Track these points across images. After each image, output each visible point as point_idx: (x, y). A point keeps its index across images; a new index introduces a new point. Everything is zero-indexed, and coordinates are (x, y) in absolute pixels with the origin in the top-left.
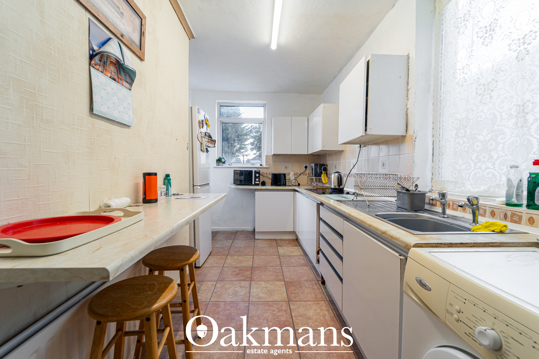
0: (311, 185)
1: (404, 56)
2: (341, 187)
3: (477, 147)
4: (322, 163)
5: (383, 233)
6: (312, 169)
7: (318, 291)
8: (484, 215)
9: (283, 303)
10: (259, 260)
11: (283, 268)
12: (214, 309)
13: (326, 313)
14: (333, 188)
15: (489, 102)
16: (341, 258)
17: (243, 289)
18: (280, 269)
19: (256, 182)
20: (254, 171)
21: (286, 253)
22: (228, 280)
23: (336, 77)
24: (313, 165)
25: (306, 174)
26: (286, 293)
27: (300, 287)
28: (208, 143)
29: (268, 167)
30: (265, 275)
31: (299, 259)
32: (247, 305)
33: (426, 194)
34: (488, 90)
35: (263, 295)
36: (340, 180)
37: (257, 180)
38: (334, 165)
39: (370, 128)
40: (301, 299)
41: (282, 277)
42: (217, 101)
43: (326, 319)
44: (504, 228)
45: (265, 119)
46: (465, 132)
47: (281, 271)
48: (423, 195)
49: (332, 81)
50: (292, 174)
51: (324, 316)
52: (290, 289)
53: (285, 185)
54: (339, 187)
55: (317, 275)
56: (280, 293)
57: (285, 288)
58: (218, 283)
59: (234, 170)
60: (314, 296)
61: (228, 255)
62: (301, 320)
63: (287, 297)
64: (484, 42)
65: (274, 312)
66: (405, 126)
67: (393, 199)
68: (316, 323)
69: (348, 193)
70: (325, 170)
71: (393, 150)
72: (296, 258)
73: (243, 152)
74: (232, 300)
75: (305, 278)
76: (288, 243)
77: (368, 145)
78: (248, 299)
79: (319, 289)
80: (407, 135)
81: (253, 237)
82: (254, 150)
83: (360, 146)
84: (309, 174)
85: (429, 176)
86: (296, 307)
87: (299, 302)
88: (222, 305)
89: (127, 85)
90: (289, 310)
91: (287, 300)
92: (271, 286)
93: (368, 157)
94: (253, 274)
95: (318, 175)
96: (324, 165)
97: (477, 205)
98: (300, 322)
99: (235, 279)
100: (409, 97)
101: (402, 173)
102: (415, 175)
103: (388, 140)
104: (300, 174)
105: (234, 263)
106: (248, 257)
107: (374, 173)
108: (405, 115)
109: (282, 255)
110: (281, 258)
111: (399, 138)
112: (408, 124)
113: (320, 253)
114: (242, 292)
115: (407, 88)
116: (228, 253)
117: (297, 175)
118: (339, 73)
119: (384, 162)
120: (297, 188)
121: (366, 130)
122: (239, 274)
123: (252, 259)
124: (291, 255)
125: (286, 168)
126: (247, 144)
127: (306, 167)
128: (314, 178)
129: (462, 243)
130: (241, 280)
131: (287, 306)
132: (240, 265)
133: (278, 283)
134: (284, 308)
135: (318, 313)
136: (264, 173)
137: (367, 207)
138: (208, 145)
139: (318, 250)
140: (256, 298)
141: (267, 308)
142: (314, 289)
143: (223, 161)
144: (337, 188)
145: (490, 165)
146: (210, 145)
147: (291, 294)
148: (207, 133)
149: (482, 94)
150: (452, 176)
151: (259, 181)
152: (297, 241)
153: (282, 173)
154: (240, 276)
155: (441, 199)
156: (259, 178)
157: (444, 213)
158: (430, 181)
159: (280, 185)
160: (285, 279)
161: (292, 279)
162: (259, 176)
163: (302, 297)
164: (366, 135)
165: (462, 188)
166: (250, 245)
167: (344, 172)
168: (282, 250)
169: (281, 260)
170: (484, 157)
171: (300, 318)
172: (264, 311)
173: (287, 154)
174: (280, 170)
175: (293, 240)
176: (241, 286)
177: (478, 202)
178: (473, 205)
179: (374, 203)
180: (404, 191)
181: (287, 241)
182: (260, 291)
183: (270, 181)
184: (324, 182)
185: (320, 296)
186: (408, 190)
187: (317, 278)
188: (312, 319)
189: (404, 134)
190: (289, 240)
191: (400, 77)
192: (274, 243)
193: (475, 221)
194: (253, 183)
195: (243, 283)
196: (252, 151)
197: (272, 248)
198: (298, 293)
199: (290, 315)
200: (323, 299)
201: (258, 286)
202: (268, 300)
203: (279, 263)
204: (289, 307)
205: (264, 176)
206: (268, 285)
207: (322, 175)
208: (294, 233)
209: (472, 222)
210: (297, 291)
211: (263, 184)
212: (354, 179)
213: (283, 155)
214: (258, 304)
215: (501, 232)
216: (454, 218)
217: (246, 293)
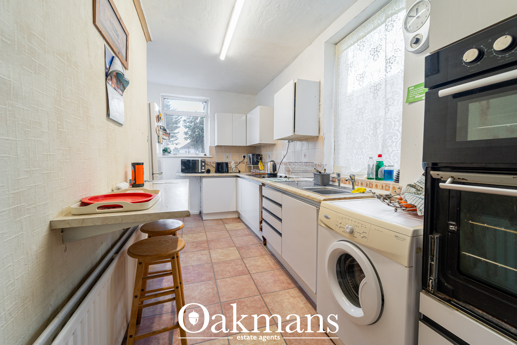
0: (250, 172)
1: (317, 82)
2: (275, 172)
3: (356, 145)
4: (257, 153)
5: (308, 197)
6: (250, 159)
7: (262, 250)
8: (358, 185)
9: (238, 260)
10: (211, 235)
11: (233, 238)
12: (185, 271)
13: (270, 261)
14: (270, 174)
15: (362, 120)
16: (280, 220)
17: (204, 255)
18: (230, 239)
19: (202, 170)
20: (200, 160)
21: (233, 228)
22: (189, 251)
23: (268, 84)
24: (251, 155)
25: (244, 163)
26: (239, 254)
27: (249, 249)
28: (163, 136)
29: (212, 156)
30: (220, 245)
31: (244, 231)
32: (211, 265)
33: (331, 175)
34: (361, 112)
35: (222, 258)
36: (274, 168)
37: (203, 168)
38: (268, 155)
39: (297, 130)
40: (251, 256)
41: (233, 245)
42: (162, 94)
43: (270, 265)
44: (365, 190)
45: (208, 114)
46: (351, 136)
47: (232, 241)
48: (328, 175)
49: (266, 86)
50: (233, 162)
51: (269, 263)
52: (241, 251)
53: (228, 172)
54: (274, 172)
55: (259, 240)
56: (234, 254)
57: (237, 251)
58: (182, 254)
59: (182, 160)
60: (260, 253)
61: (182, 234)
62: (253, 268)
63: (240, 256)
64: (359, 83)
65: (233, 267)
66: (318, 130)
67: (312, 180)
68: (263, 268)
69: (281, 177)
70: (261, 159)
71: (311, 145)
72: (241, 231)
73: (173, 140)
74: (198, 264)
75: (251, 243)
76: (232, 220)
77: (294, 140)
78: (210, 261)
79: (262, 249)
80: (320, 136)
81: (200, 219)
82: (188, 139)
83: (289, 141)
84: (246, 162)
85: (332, 163)
86: (248, 261)
87: (250, 258)
88: (191, 268)
89: (121, 92)
90: (243, 264)
91: (241, 258)
92: (226, 251)
93: (294, 150)
94: (209, 245)
95: (256, 163)
96: (259, 155)
97: (354, 179)
98: (253, 269)
99: (195, 250)
100: (321, 110)
101: (317, 162)
102: (324, 163)
103: (308, 138)
104: (240, 163)
105: (190, 240)
106: (201, 234)
107: (299, 162)
108: (318, 123)
109: (229, 230)
110: (229, 232)
111: (314, 137)
112: (320, 129)
113: (263, 222)
114: (205, 258)
115: (319, 104)
116: (182, 232)
117: (236, 163)
118: (272, 81)
119: (306, 154)
120: (238, 175)
121: (294, 132)
122: (197, 246)
123: (205, 235)
124: (237, 229)
125: (227, 157)
126: (177, 132)
127: (244, 157)
128: (252, 166)
129: (345, 198)
130: (200, 250)
131: (241, 262)
132: (196, 240)
133: (231, 248)
134: (239, 263)
135: (264, 262)
136: (208, 162)
137: (297, 184)
138: (163, 137)
139: (260, 220)
140: (217, 260)
141: (227, 265)
142: (258, 249)
143: (169, 152)
144: (272, 174)
145: (362, 156)
146: (165, 137)
147: (243, 254)
148: (161, 127)
149: (358, 114)
150: (344, 163)
151: (205, 169)
152: (239, 219)
153: (224, 162)
154: (199, 248)
155: (338, 177)
156: (205, 167)
157: (339, 185)
158: (333, 166)
159: (223, 172)
160: (236, 246)
161: (241, 245)
162: (205, 165)
163: (251, 255)
164: (294, 134)
165: (349, 171)
166: (199, 225)
167: (277, 161)
168: (229, 226)
169: (230, 234)
170: (359, 152)
171: (252, 267)
172: (225, 267)
173: (228, 146)
174: (223, 159)
175: (236, 218)
176: (202, 254)
177: (355, 178)
178: (352, 179)
179: (300, 182)
180: (318, 173)
181: (231, 220)
182: (219, 255)
183: (214, 169)
184: (260, 168)
185: (264, 253)
186: (320, 173)
187: (260, 242)
188: (261, 266)
189: (318, 135)
190: (233, 219)
191: (315, 97)
192: (221, 222)
193: (353, 188)
194: (200, 172)
195: (203, 252)
196: (187, 140)
197: (219, 226)
198: (247, 253)
199: (245, 266)
200: (266, 254)
201: (216, 252)
202: (226, 260)
203: (229, 236)
204: (243, 262)
205: (208, 165)
206: (224, 251)
207: (259, 163)
208: (237, 212)
209: (352, 189)
210: (247, 252)
211: (208, 171)
212: (284, 166)
213: (225, 146)
214: (219, 263)
215: (363, 192)
216: (344, 188)
217: (208, 258)
